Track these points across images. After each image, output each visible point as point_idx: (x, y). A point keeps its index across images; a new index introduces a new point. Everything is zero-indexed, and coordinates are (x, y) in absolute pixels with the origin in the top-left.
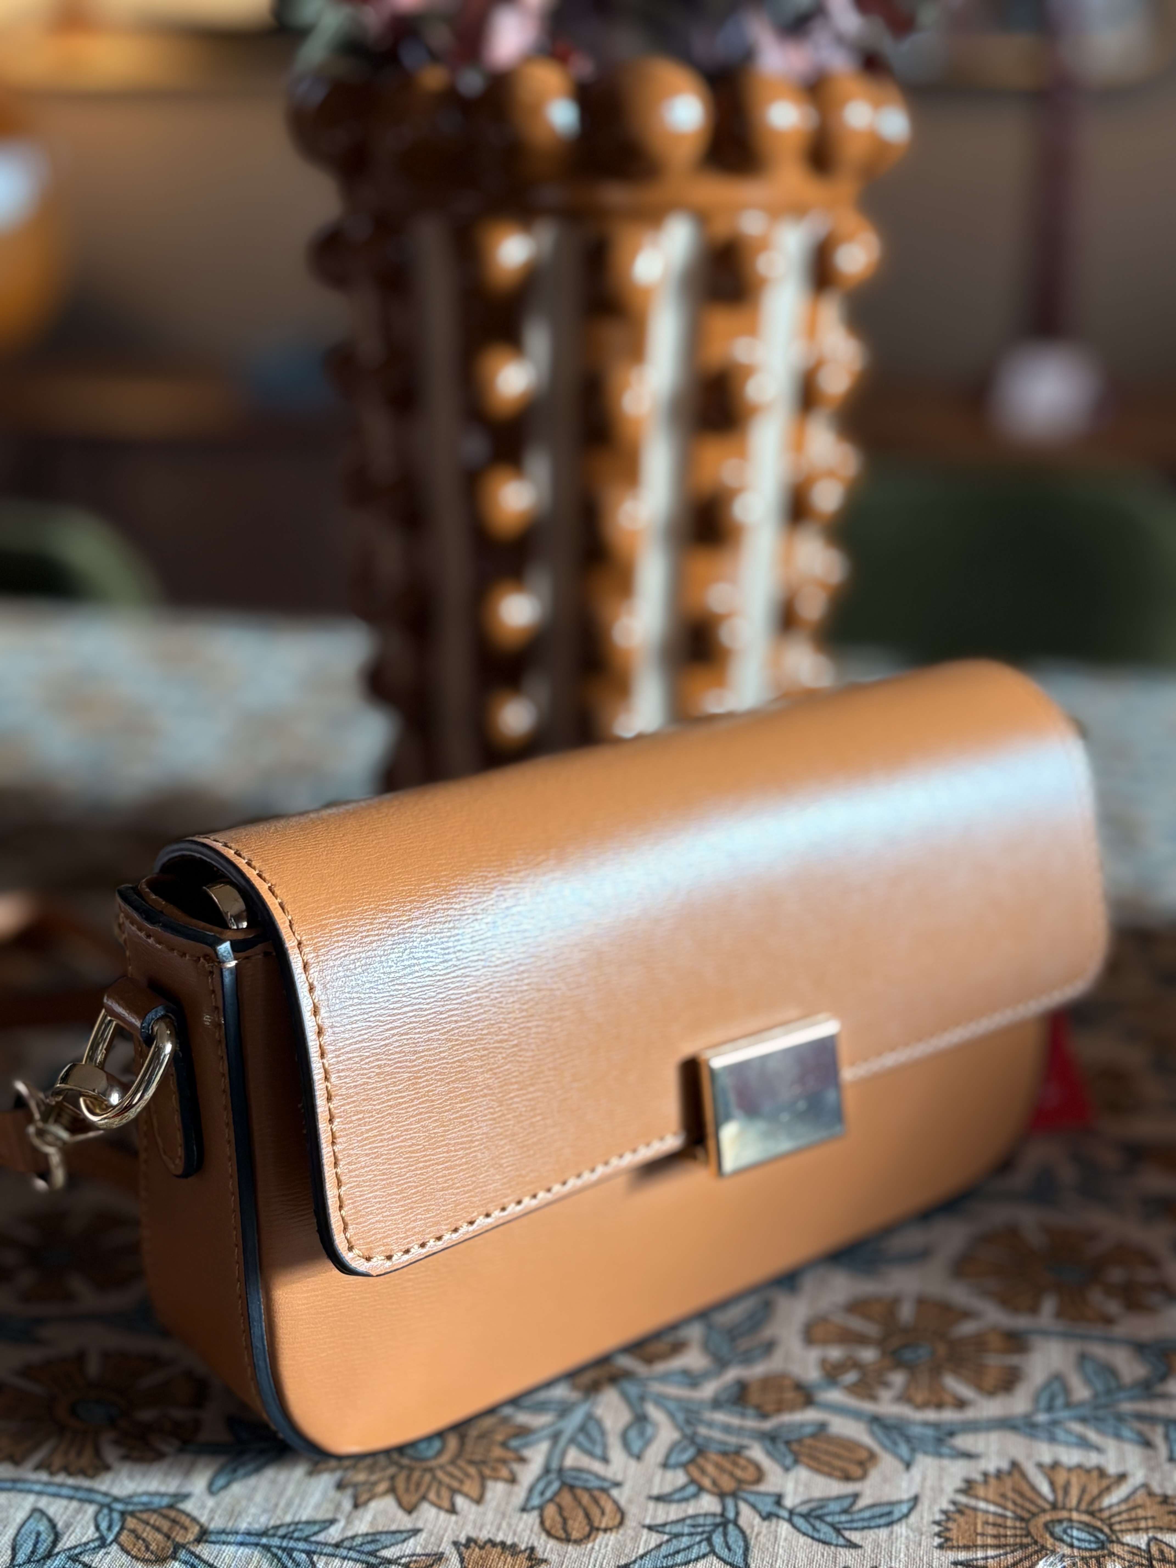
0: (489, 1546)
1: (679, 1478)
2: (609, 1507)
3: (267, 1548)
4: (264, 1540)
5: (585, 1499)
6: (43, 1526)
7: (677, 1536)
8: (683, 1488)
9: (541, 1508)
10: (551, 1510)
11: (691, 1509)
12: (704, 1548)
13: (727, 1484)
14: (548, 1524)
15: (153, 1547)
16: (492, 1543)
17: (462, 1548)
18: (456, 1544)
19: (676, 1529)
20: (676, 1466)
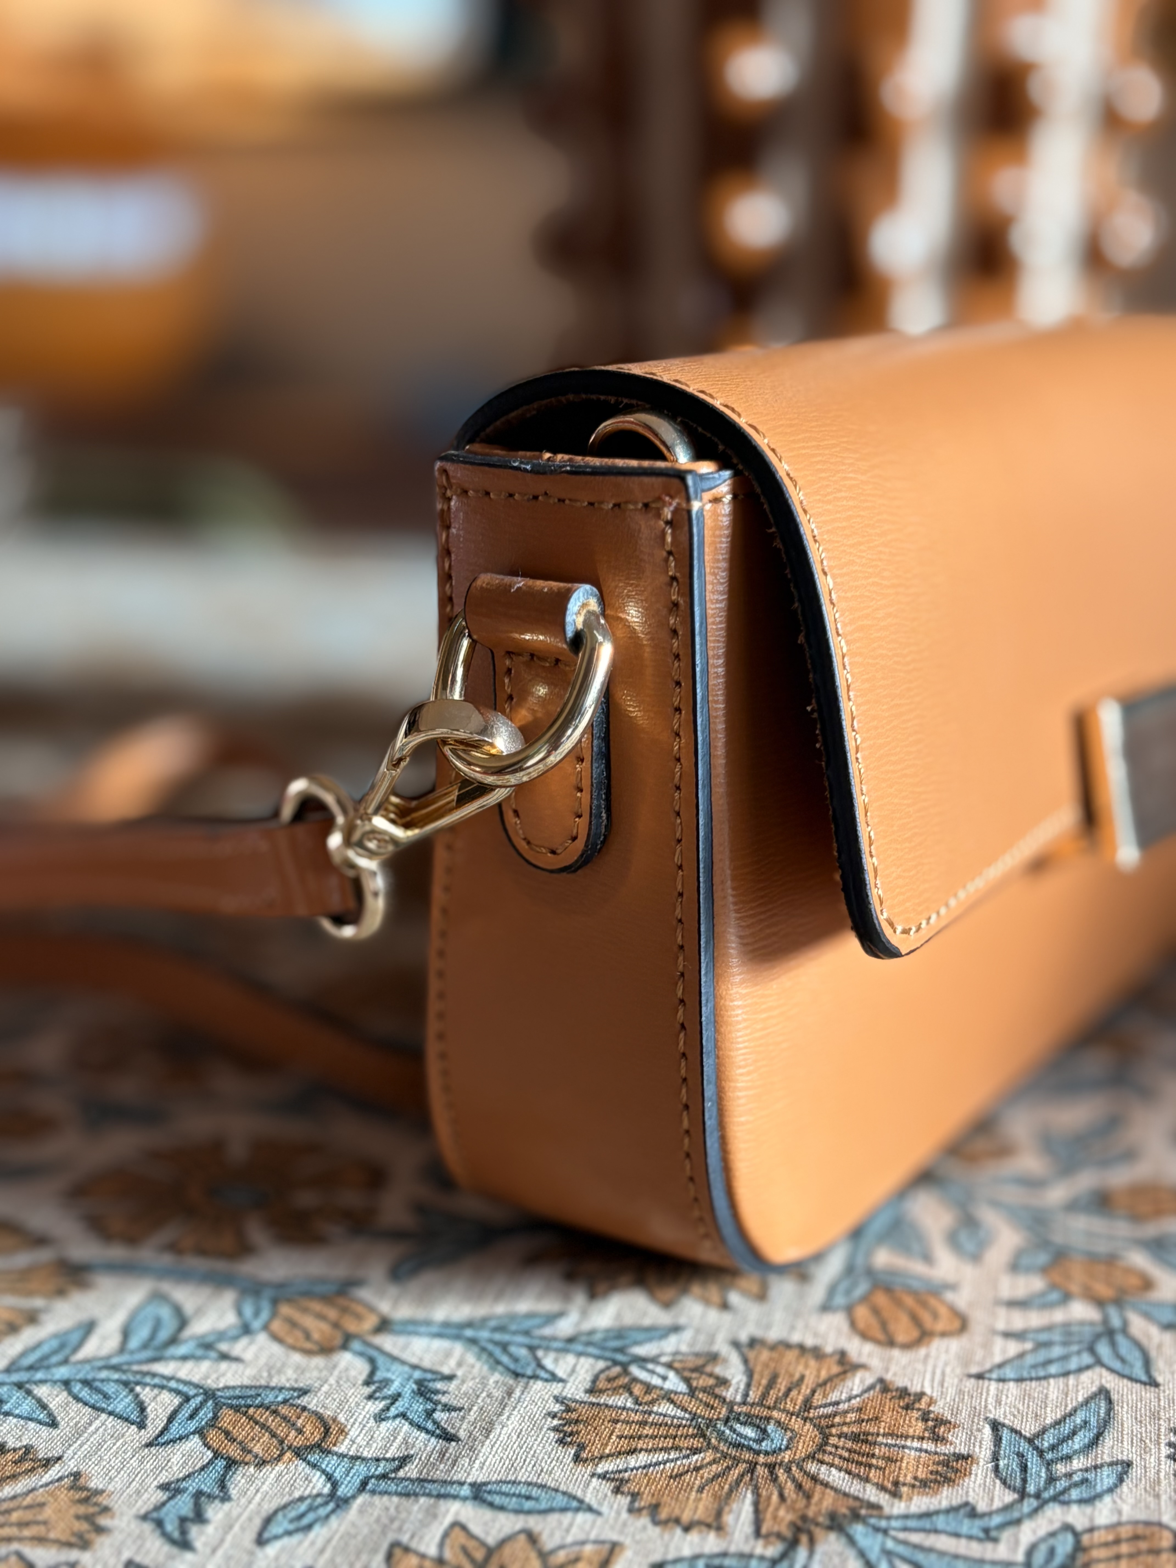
0: (781, 1348)
1: (1035, 1284)
2: (943, 1311)
3: (473, 1341)
4: (469, 1333)
5: (909, 1301)
6: (165, 1312)
7: (1047, 1345)
8: (1043, 1294)
9: (849, 1310)
10: (862, 1313)
11: (1058, 1316)
12: (1087, 1359)
13: (1103, 1290)
14: (861, 1325)
15: (316, 1336)
16: (786, 1345)
17: (745, 1350)
18: (736, 1344)
19: (1043, 1337)
20: (1029, 1270)
